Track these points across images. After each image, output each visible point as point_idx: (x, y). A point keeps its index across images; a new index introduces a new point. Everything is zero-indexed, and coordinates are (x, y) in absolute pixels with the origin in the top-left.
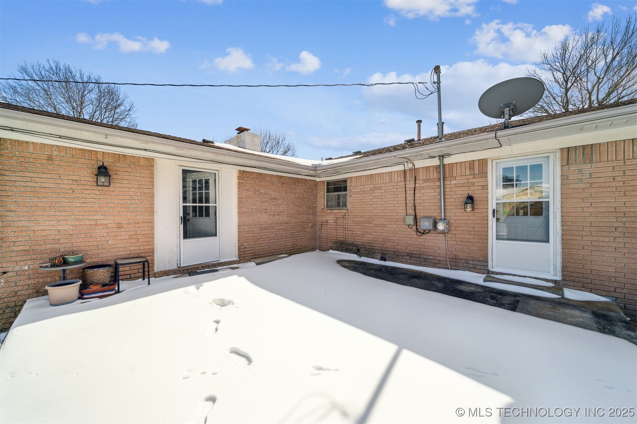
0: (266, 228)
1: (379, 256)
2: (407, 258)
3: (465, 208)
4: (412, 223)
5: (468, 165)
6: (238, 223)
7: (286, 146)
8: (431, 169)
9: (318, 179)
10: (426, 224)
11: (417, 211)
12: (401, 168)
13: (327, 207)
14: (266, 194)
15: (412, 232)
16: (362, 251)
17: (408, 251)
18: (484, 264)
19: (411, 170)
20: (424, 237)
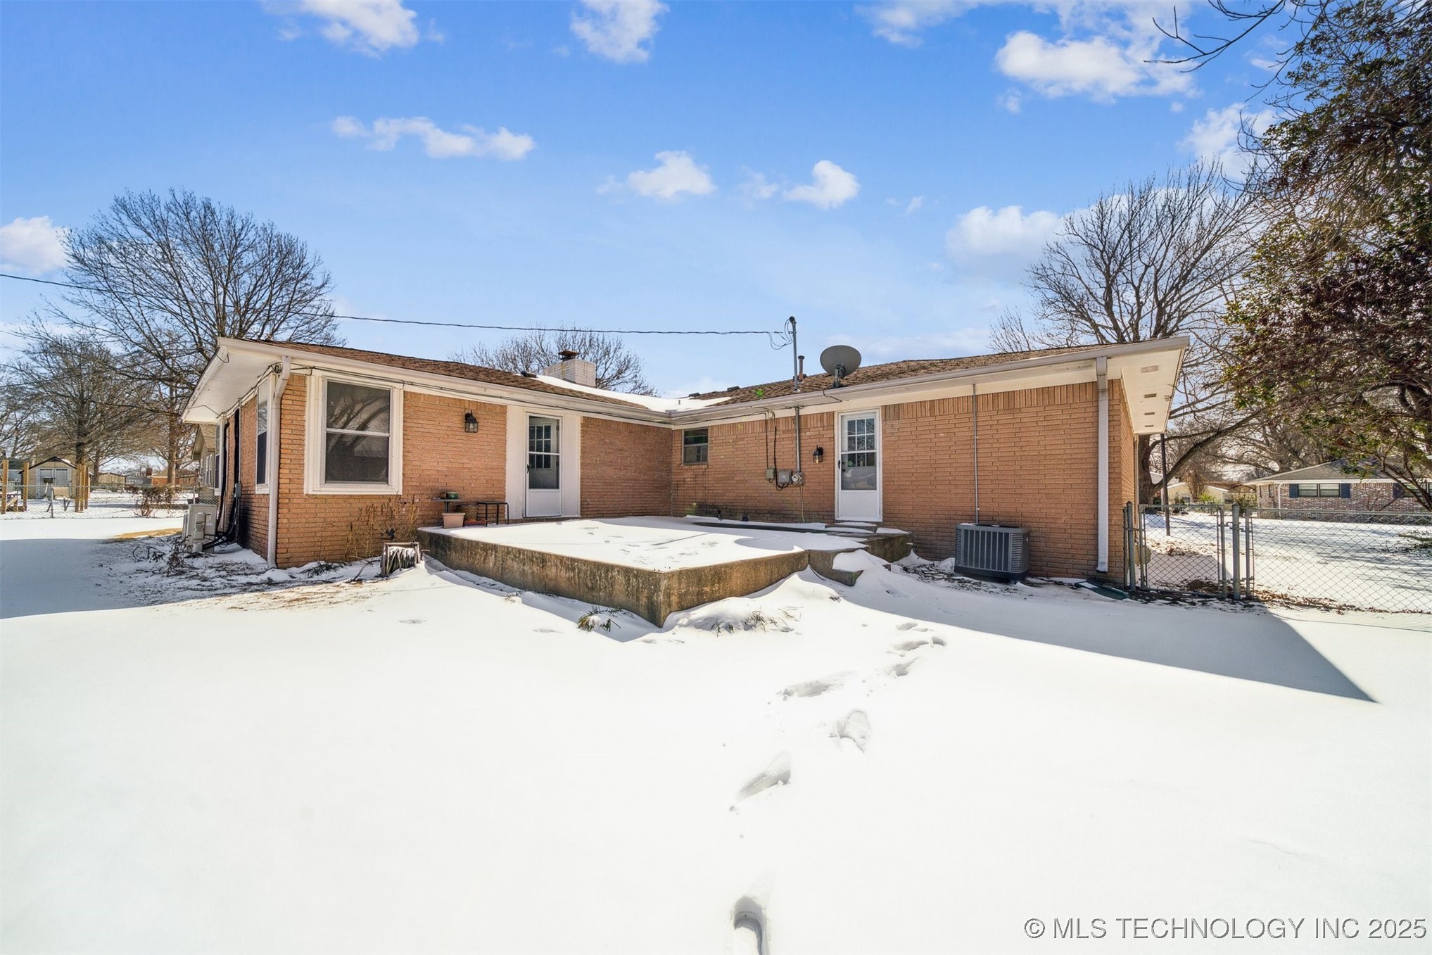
0: (611, 484)
1: (741, 517)
2: (768, 515)
3: (814, 459)
4: (772, 477)
5: (819, 416)
6: (582, 475)
7: (622, 359)
8: (790, 420)
9: (673, 427)
10: (784, 477)
11: (777, 464)
12: (761, 417)
13: (685, 462)
14: (611, 444)
15: (772, 487)
16: (723, 512)
17: (768, 508)
18: (831, 513)
19: (771, 419)
20: (784, 491)
